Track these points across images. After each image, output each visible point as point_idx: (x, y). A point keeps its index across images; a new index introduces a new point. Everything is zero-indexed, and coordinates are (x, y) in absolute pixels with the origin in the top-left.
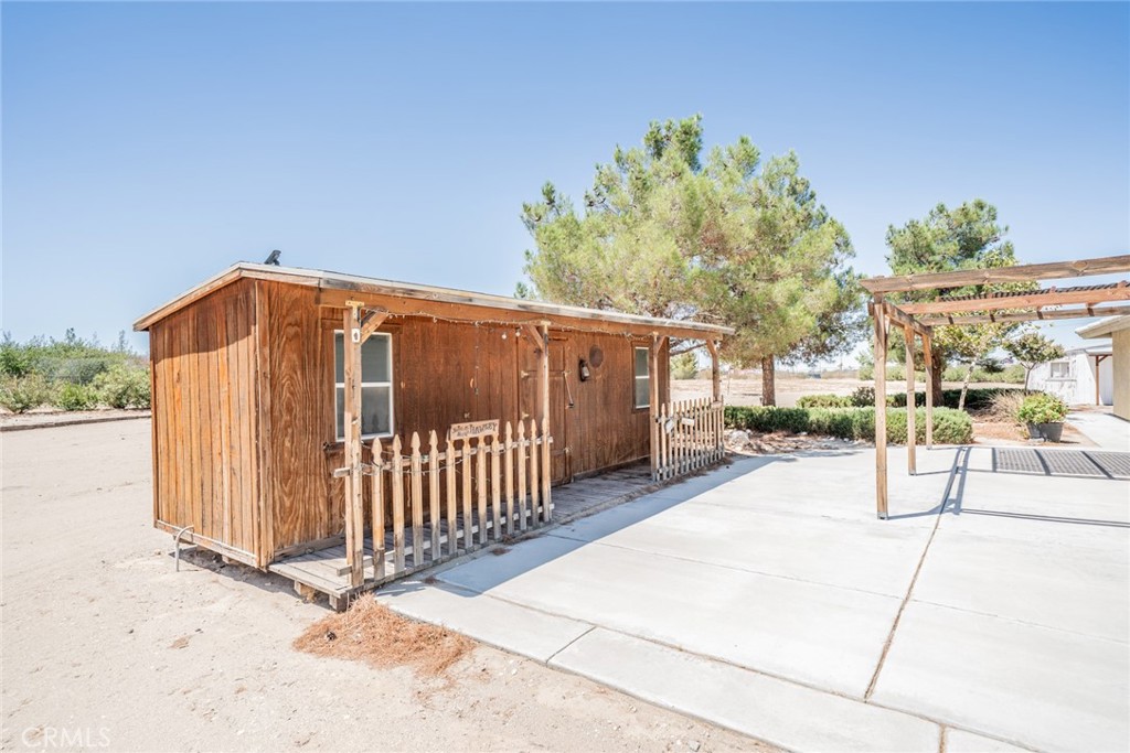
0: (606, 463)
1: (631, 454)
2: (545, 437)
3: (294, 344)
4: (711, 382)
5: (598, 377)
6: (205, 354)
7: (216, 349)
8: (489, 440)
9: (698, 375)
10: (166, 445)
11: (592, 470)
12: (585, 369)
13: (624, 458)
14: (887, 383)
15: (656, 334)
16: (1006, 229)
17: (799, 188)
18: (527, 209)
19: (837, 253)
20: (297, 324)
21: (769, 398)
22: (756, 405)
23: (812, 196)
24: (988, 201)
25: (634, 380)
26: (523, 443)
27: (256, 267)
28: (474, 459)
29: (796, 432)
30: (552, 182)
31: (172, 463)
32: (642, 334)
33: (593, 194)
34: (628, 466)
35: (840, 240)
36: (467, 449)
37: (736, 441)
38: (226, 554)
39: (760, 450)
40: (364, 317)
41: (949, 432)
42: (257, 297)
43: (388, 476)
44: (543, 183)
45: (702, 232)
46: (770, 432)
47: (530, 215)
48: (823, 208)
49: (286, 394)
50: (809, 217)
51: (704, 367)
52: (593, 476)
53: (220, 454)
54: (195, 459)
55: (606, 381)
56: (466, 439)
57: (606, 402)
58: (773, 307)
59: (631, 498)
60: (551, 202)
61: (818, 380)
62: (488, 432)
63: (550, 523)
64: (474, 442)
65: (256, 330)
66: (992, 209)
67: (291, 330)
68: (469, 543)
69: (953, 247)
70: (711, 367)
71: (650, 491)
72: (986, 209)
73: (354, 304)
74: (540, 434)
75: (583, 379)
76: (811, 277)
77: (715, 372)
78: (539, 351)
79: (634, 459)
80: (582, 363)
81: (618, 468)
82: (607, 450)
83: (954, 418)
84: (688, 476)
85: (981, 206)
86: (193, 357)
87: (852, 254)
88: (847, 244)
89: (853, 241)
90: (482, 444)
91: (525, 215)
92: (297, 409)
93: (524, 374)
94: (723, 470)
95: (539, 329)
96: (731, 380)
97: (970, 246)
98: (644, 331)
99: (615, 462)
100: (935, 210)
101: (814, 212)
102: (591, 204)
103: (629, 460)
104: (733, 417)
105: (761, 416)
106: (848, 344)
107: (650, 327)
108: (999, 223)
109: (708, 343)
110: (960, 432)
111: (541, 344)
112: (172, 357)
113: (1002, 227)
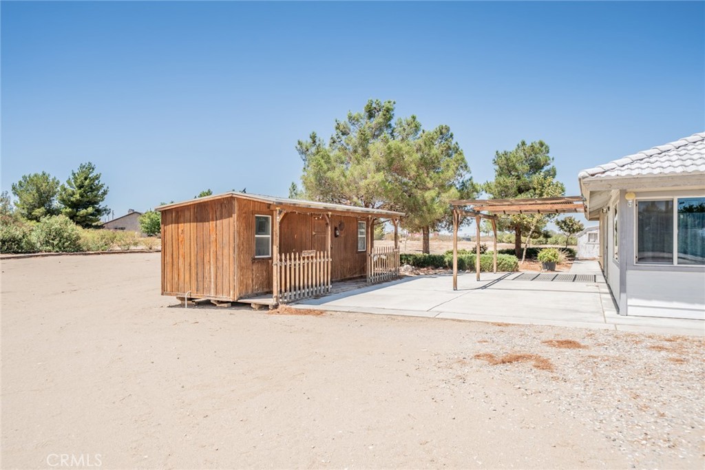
0: (345, 276)
1: (355, 273)
2: (329, 258)
3: (244, 221)
4: (394, 242)
5: (342, 236)
6: (201, 224)
7: (208, 221)
8: (312, 257)
9: (385, 237)
10: (171, 260)
11: (339, 279)
12: (337, 231)
13: (353, 275)
14: (498, 244)
15: (370, 216)
16: (553, 159)
17: (444, 131)
18: (300, 143)
19: (461, 171)
20: (245, 213)
21: (426, 249)
22: (420, 254)
23: (451, 136)
24: (546, 142)
25: (357, 238)
26: (322, 260)
27: (238, 193)
28: (308, 264)
29: (437, 267)
30: (316, 132)
31: (175, 267)
32: (364, 217)
33: (335, 137)
34: (354, 278)
35: (463, 165)
36: (306, 260)
37: (406, 269)
38: (213, 299)
39: (418, 274)
40: (280, 212)
41: (506, 266)
42: (236, 204)
43: (286, 266)
44: (311, 133)
45: (393, 164)
46: (424, 267)
47: (301, 147)
48: (457, 143)
49: (242, 239)
50: (449, 148)
51: (389, 231)
52: (339, 281)
53: (209, 262)
54: (193, 264)
55: (345, 237)
56: (306, 256)
57: (345, 248)
58: (425, 203)
59: (359, 288)
60: (314, 142)
61: (469, 242)
62: (312, 255)
63: (330, 293)
64: (308, 258)
65: (235, 216)
66: (547, 147)
67: (244, 215)
68: (306, 295)
69: (526, 167)
70: (394, 231)
71: (366, 286)
72: (544, 147)
73: (278, 208)
74: (328, 257)
75: (336, 236)
76: (443, 187)
77: (396, 234)
78: (327, 224)
79: (357, 275)
80: (336, 229)
81: (350, 279)
82: (345, 270)
83: (509, 260)
84: (383, 282)
85: (542, 144)
86: (193, 225)
87: (469, 172)
88: (466, 167)
89: (469, 165)
90: (310, 259)
91: (299, 146)
92: (245, 245)
93: (314, 233)
94: (399, 280)
95: (328, 215)
96: (409, 241)
97: (536, 167)
98: (365, 215)
99: (348, 276)
100: (520, 144)
101: (452, 146)
102: (334, 142)
103: (354, 276)
104: (404, 259)
105: (420, 258)
106: (468, 220)
107: (368, 213)
108: (550, 155)
109: (393, 220)
110: (511, 266)
111: (328, 222)
112: (178, 223)
113: (551, 158)
